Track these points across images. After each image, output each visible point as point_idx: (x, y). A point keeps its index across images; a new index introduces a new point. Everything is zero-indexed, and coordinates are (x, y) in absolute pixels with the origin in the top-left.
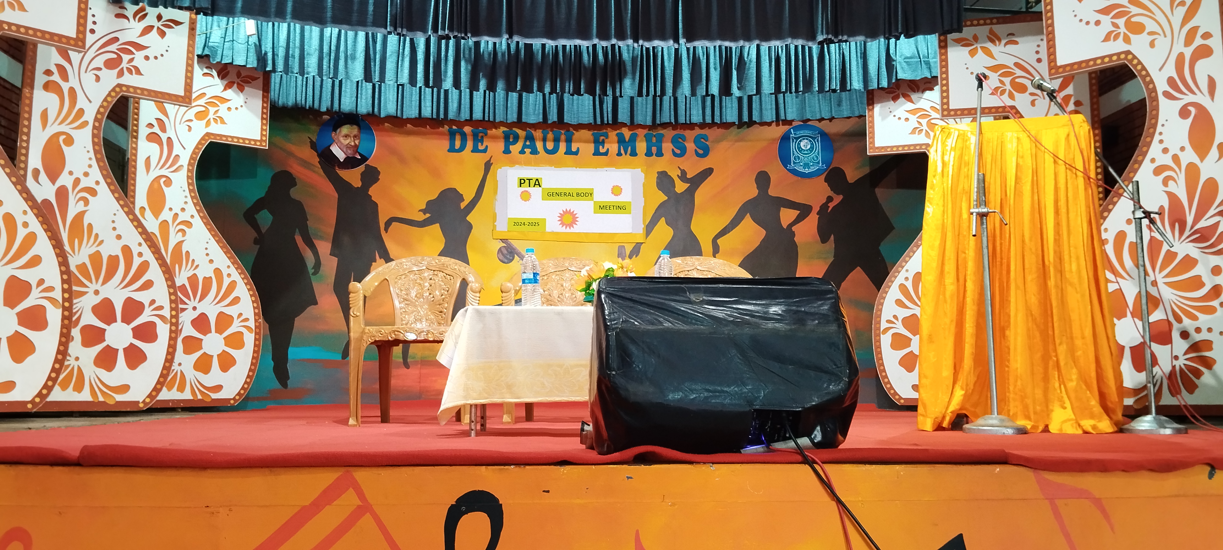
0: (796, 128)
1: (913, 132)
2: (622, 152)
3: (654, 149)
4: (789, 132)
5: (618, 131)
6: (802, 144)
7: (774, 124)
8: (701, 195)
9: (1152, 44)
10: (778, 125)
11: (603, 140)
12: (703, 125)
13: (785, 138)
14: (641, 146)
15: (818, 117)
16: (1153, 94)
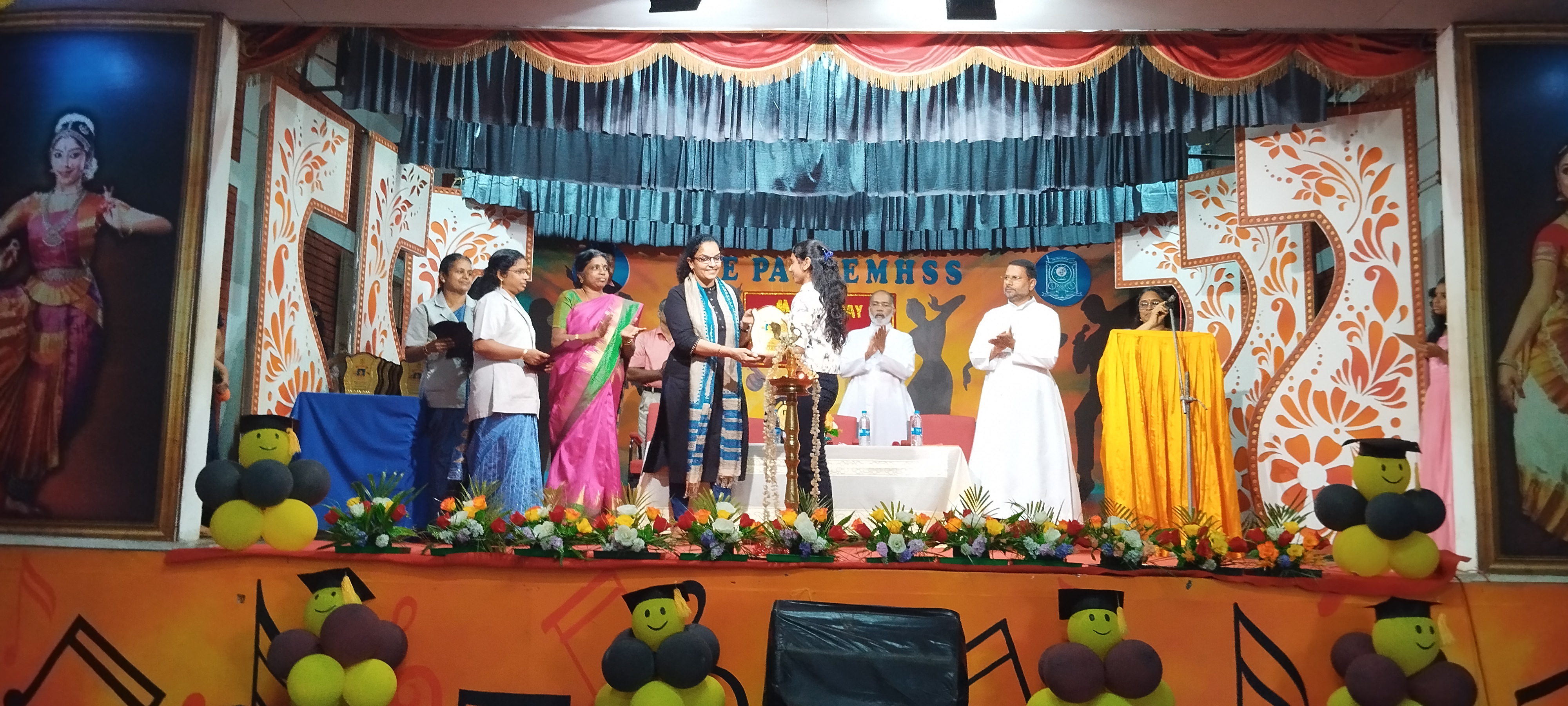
0: (1052, 255)
1: (1160, 266)
2: (872, 279)
3: (905, 277)
4: (1044, 258)
5: (869, 258)
6: (1058, 271)
7: (1029, 250)
9: (1341, 207)
10: (1033, 251)
11: (853, 267)
12: (955, 252)
13: (1041, 263)
14: (892, 272)
15: (1075, 243)
16: (1341, 254)
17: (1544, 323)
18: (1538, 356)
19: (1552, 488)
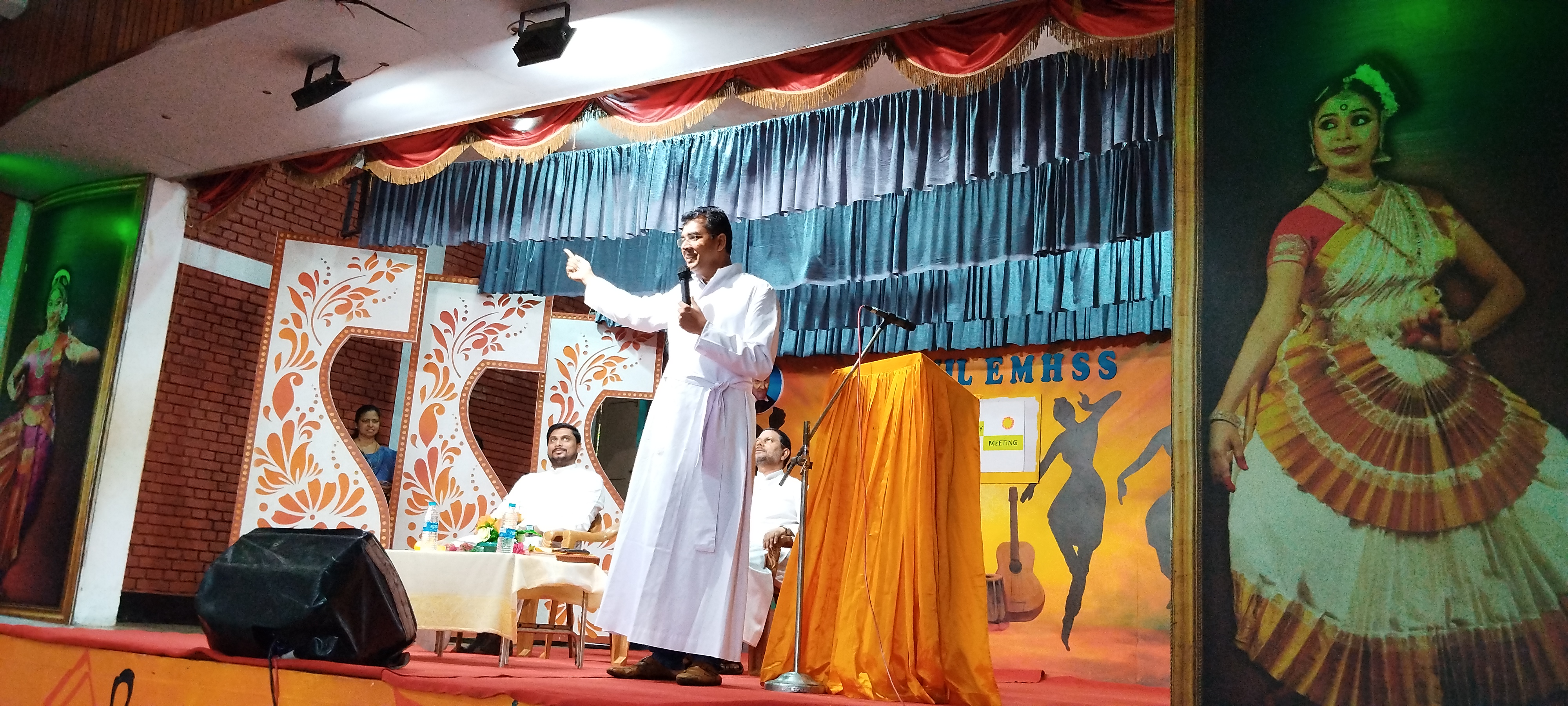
2: (1017, 378)
3: (1052, 373)
5: (1011, 356)
8: (1106, 424)
11: (997, 367)
14: (1038, 369)
17: (1281, 355)
18: (1267, 406)
19: (1284, 610)
